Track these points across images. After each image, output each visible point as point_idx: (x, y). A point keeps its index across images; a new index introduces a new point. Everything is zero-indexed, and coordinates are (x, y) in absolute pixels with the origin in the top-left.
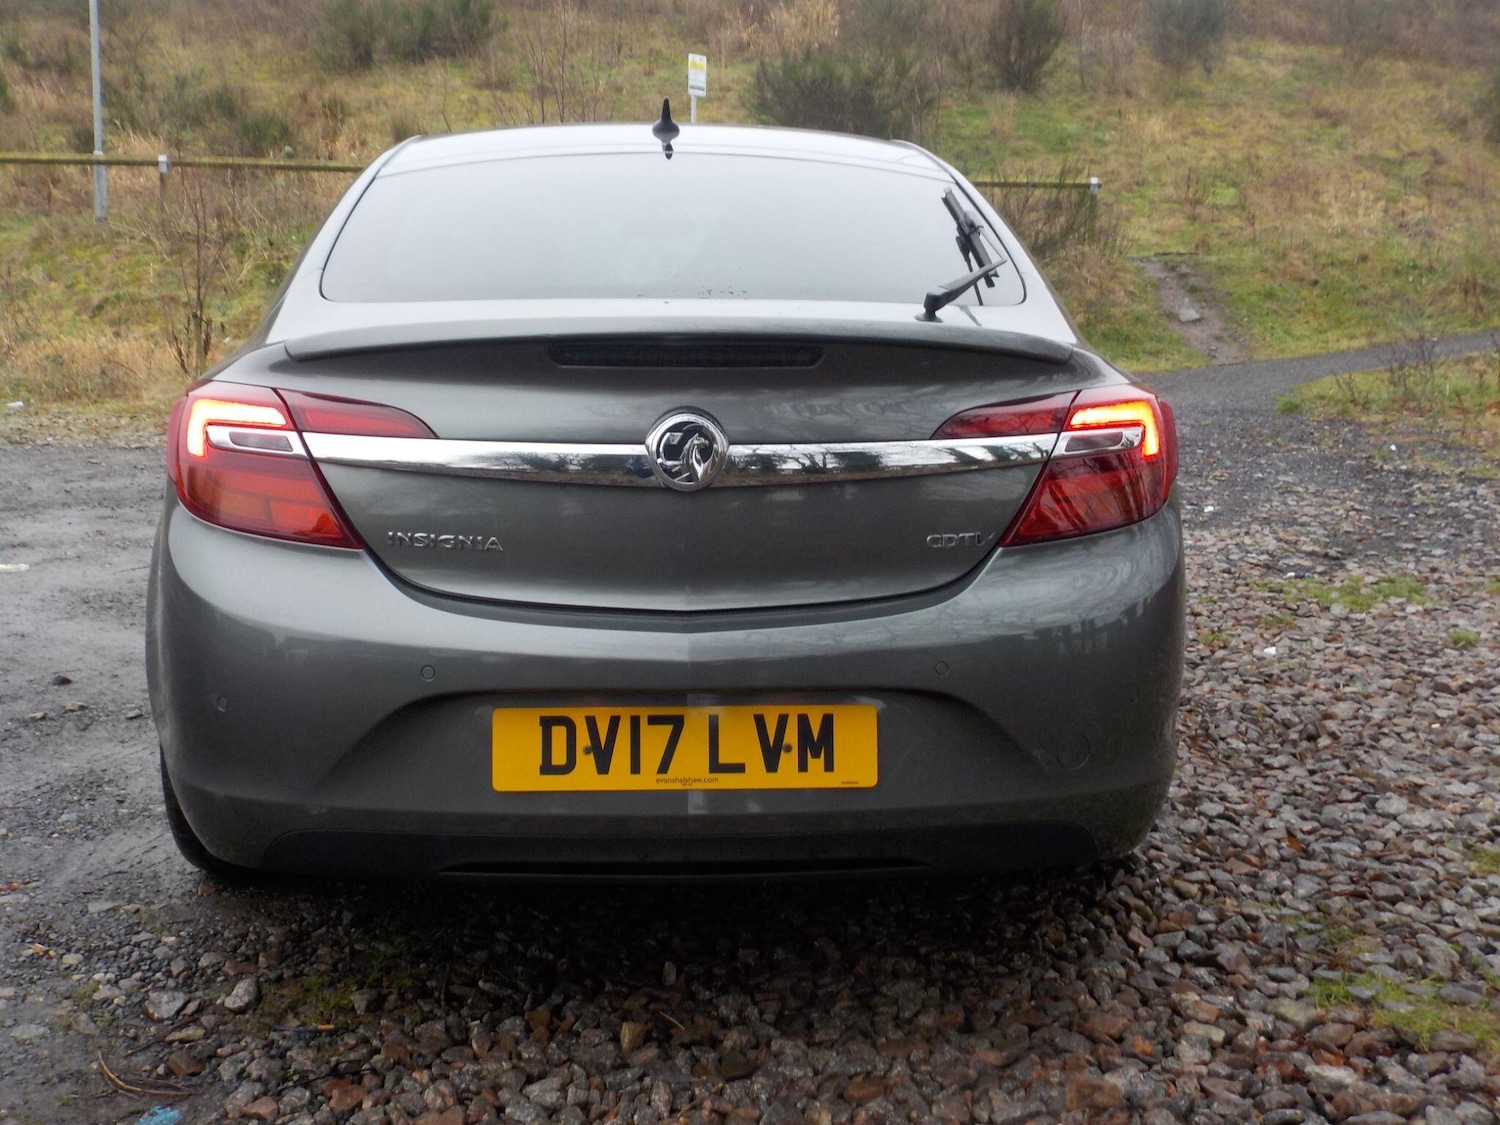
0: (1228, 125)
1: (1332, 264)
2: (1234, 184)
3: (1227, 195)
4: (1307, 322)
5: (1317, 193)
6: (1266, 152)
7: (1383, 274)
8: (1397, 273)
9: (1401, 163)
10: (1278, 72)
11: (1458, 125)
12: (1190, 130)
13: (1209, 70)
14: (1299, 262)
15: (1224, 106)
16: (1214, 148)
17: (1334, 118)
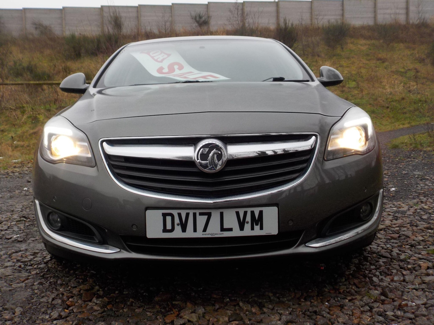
0: (350, 64)
1: (393, 101)
2: (354, 81)
3: (353, 84)
4: (387, 120)
5: (381, 82)
6: (363, 71)
7: (410, 103)
8: (415, 103)
9: (406, 72)
10: (364, 48)
11: (422, 61)
12: (338, 65)
13: (342, 48)
14: (381, 101)
15: (348, 58)
16: (347, 70)
17: (383, 61)
